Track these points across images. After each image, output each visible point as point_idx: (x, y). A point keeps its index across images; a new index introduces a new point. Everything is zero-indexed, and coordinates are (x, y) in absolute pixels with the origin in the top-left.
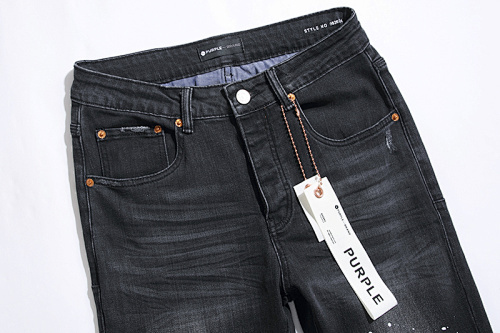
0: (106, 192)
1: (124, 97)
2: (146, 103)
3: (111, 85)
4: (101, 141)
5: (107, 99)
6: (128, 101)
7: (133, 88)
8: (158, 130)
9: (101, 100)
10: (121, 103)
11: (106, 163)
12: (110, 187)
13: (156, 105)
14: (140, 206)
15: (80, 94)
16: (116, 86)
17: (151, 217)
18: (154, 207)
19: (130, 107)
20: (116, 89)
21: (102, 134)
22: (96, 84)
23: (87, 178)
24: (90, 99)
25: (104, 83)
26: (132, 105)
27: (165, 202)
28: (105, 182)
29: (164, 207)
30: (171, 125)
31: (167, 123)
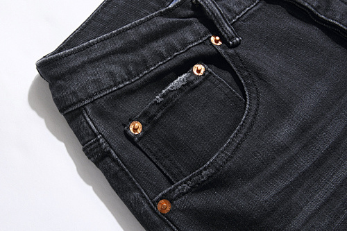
0: (197, 201)
1: (130, 57)
2: (159, 45)
3: (104, 51)
4: (141, 138)
5: (111, 74)
6: (138, 59)
7: (133, 36)
8: (199, 69)
9: (106, 80)
10: (131, 68)
11: (167, 162)
12: (199, 188)
13: (173, 39)
14: (256, 180)
15: (74, 93)
16: (110, 48)
17: (281, 184)
18: (274, 167)
19: (145, 64)
20: (114, 53)
21: (136, 128)
22: (83, 65)
23: (156, 203)
24: (91, 89)
25: (93, 55)
26: (145, 62)
27: (283, 149)
28: (187, 187)
29: (286, 157)
30: (210, 50)
31: (203, 49)
